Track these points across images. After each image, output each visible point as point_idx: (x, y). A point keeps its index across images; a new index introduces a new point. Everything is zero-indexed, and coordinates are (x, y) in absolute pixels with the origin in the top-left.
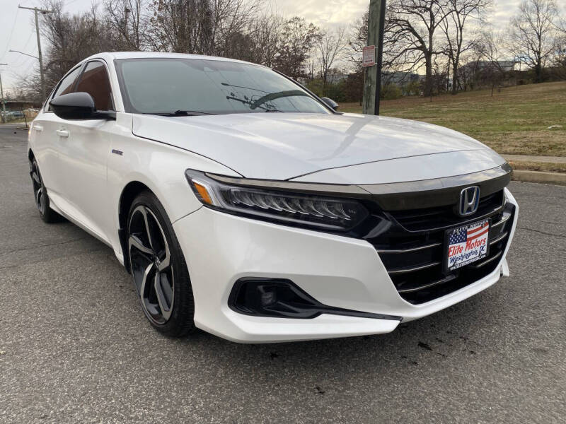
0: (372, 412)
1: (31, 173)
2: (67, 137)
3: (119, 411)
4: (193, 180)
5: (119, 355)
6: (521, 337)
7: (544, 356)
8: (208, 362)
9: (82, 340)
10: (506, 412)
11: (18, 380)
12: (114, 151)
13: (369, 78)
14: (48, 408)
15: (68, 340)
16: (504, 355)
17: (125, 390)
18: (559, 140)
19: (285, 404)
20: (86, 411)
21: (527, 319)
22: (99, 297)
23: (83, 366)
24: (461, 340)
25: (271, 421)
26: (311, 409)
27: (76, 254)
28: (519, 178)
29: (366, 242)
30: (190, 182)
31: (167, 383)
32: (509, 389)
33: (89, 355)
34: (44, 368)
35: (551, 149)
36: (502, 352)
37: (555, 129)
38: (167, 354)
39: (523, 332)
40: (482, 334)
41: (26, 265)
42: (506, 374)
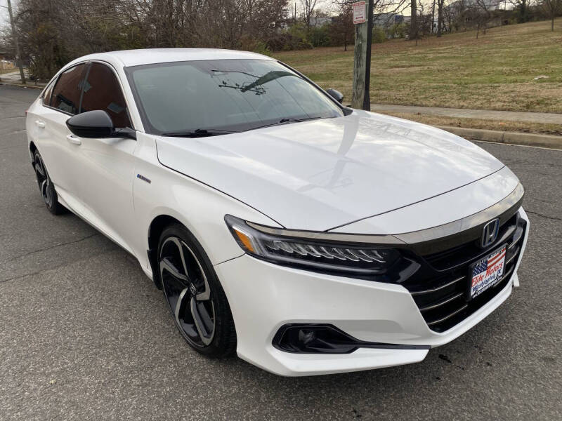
1: (34, 164)
2: (79, 145)
4: (234, 227)
5: (165, 380)
7: (553, 366)
8: (249, 385)
9: (125, 364)
12: (139, 176)
13: (359, 36)
15: (112, 364)
16: (517, 366)
18: (547, 94)
21: (534, 322)
22: (130, 310)
23: (133, 394)
24: (476, 349)
27: (94, 255)
29: (401, 286)
30: (230, 228)
31: (216, 411)
32: (525, 405)
33: (136, 382)
34: (97, 398)
35: (538, 104)
36: (515, 362)
37: (541, 81)
38: (210, 377)
39: (531, 338)
40: (495, 342)
41: (47, 272)
42: (521, 388)
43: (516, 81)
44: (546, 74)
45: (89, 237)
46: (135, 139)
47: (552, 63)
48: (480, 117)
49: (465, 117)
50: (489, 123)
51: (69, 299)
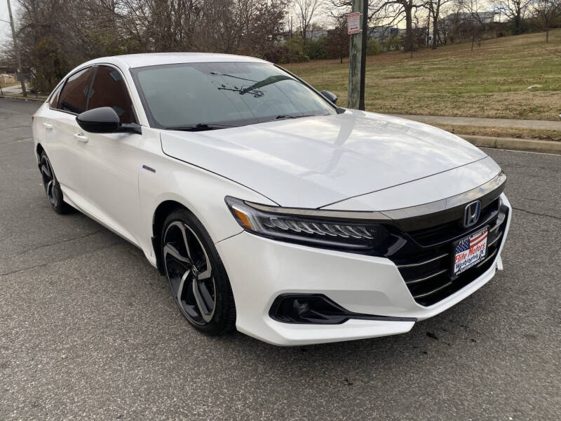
0: (394, 401)
1: (40, 166)
2: (86, 142)
3: (183, 409)
4: (233, 207)
5: (168, 355)
6: (514, 323)
7: (534, 342)
8: (247, 358)
9: (131, 341)
10: (505, 396)
11: (87, 383)
12: (144, 167)
13: (354, 46)
14: (121, 408)
15: (119, 342)
16: (500, 342)
17: (182, 388)
18: (540, 102)
19: (321, 396)
20: (154, 410)
21: (518, 305)
23: (139, 367)
24: (462, 328)
25: (312, 412)
26: (343, 400)
27: (98, 249)
28: (502, 145)
29: (387, 260)
30: (231, 208)
31: (216, 380)
32: (506, 374)
33: (141, 356)
34: (106, 370)
35: (531, 112)
36: (498, 339)
37: (535, 89)
38: (210, 352)
39: (515, 319)
40: (480, 322)
41: (55, 263)
42: (503, 361)
43: (510, 90)
44: (540, 83)
45: (93, 234)
46: (140, 133)
47: (546, 72)
48: (473, 124)
49: (459, 124)
50: (481, 130)
51: (76, 287)
